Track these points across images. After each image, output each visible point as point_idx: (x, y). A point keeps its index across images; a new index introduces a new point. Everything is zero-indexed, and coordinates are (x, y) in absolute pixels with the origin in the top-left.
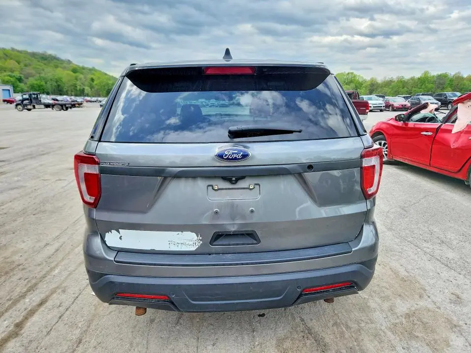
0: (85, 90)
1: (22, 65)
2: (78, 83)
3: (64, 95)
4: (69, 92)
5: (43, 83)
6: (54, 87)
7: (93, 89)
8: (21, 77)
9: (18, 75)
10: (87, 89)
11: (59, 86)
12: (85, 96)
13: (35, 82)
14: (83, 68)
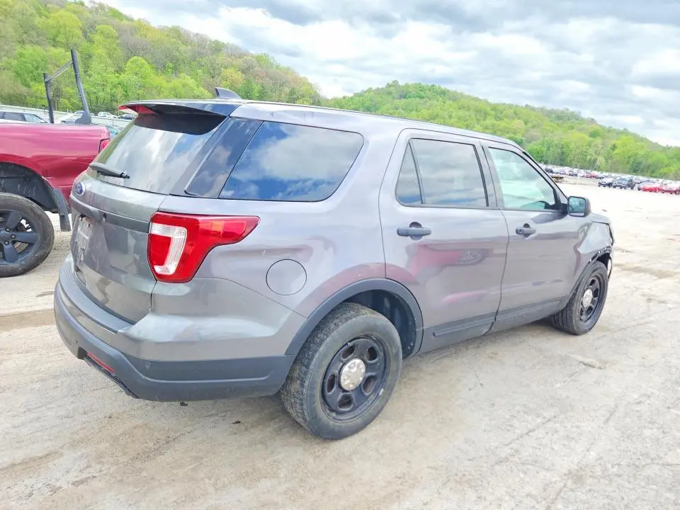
0: (598, 161)
1: (530, 125)
2: (591, 151)
3: (566, 166)
4: (574, 163)
5: (544, 149)
6: (556, 155)
7: (610, 161)
8: (522, 140)
9: (521, 137)
10: (601, 160)
11: (563, 153)
12: (595, 170)
13: (535, 147)
14: (609, 130)
